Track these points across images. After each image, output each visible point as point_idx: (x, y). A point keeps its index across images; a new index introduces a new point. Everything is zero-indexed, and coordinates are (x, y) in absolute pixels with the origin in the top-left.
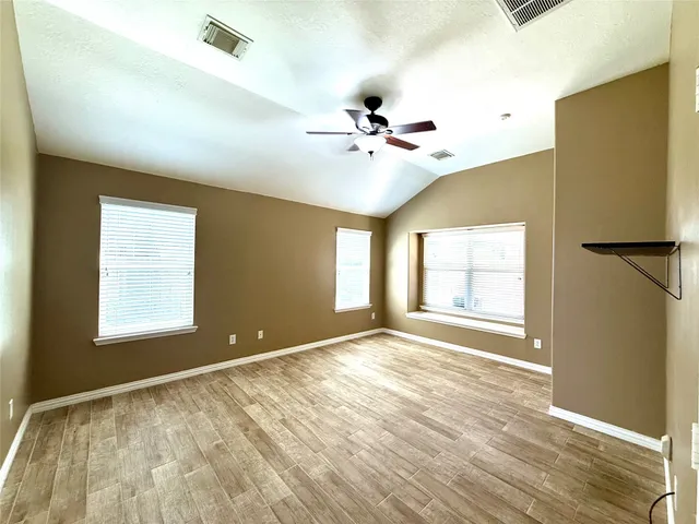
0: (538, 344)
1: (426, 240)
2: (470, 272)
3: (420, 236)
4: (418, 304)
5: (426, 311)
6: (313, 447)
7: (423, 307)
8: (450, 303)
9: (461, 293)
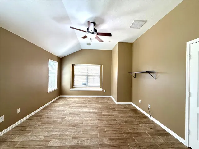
0: (105, 91)
1: (75, 67)
2: (88, 76)
3: (73, 65)
4: (72, 86)
5: (74, 88)
6: (95, 137)
7: (73, 87)
8: (81, 84)
9: (85, 82)
